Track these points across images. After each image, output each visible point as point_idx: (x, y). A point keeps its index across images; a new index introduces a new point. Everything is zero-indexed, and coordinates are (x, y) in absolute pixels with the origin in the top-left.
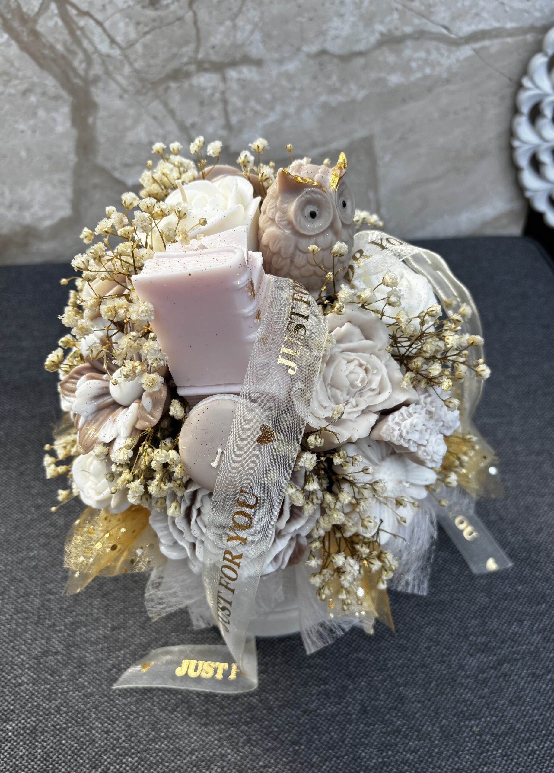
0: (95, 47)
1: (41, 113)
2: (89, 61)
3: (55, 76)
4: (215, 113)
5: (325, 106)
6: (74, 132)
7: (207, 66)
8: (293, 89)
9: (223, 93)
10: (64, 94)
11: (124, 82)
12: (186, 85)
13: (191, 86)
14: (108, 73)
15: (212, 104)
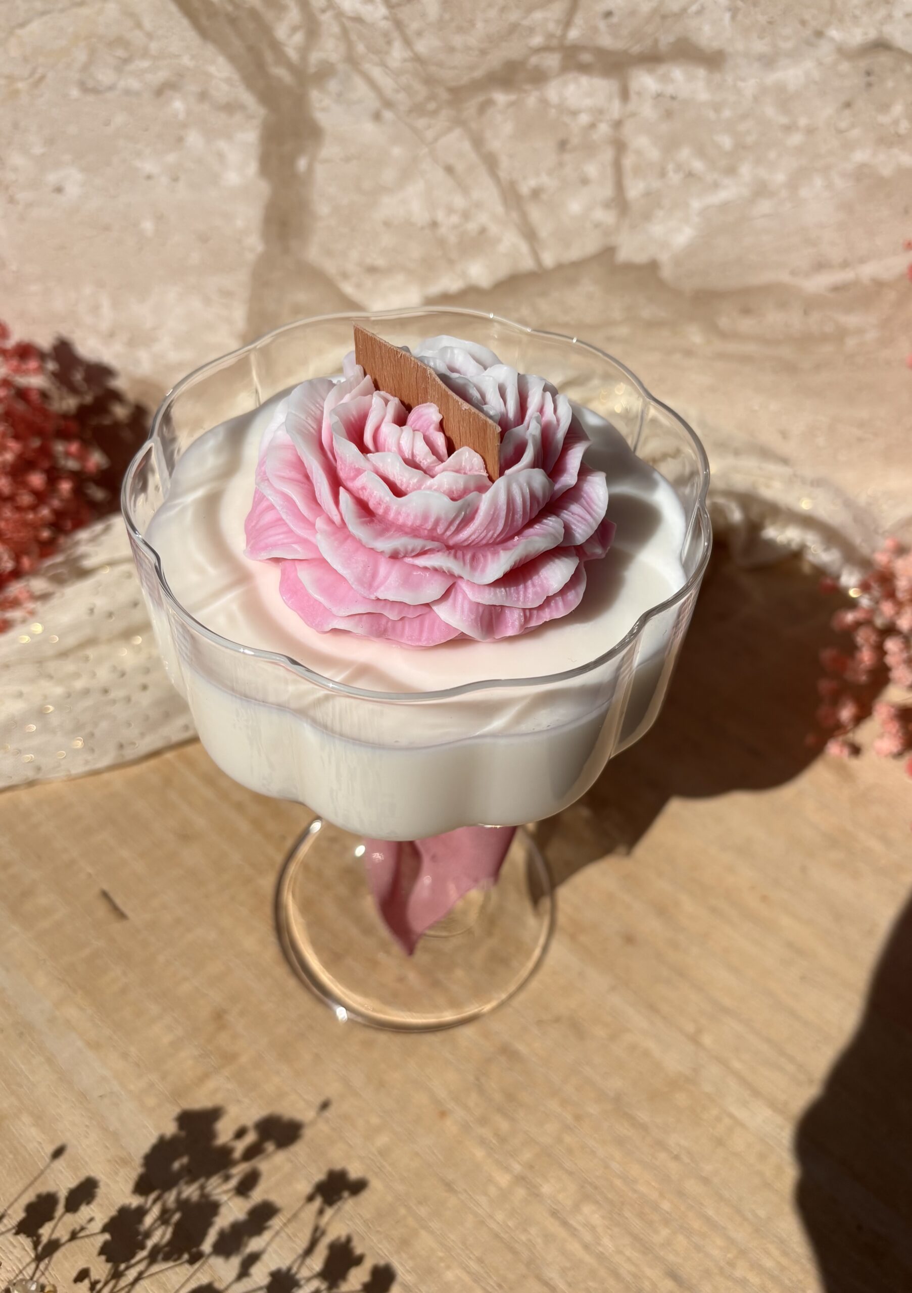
2: (311, 27)
3: (232, 59)
4: (592, 170)
6: (263, 188)
7: (586, 57)
9: (618, 124)
10: (248, 99)
11: (386, 83)
13: (544, 102)
14: (352, 60)
15: (589, 149)
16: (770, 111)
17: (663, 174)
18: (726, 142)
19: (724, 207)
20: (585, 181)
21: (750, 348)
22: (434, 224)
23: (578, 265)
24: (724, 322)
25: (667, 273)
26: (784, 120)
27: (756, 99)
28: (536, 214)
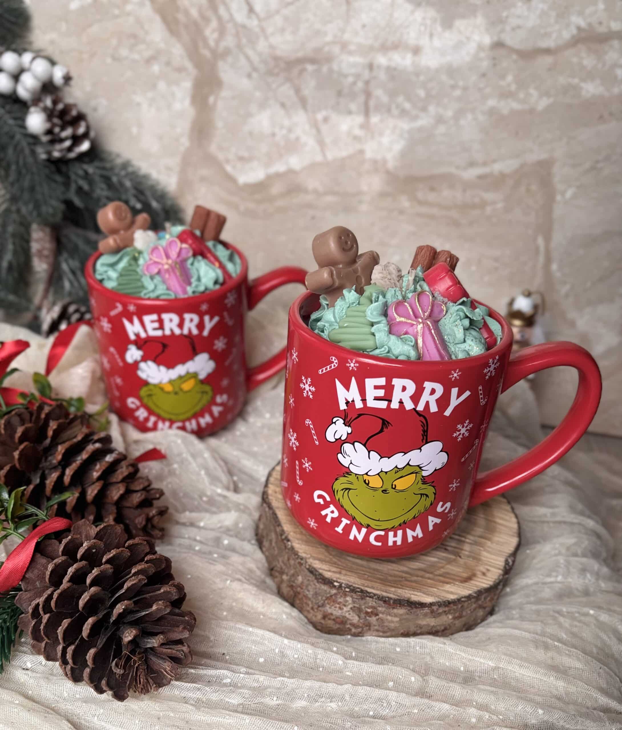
0: (231, 15)
1: (162, 85)
2: (222, 31)
3: (184, 45)
4: (353, 107)
5: (492, 112)
6: (192, 112)
7: (353, 48)
8: (454, 87)
9: (367, 83)
10: (189, 65)
11: (255, 59)
12: (325, 69)
13: (331, 71)
14: (239, 47)
15: (353, 96)
18: (422, 93)
19: (420, 129)
20: (349, 112)
21: (434, 211)
22: (274, 135)
23: (345, 159)
24: (420, 195)
25: (390, 164)
26: (452, 82)
28: (325, 130)
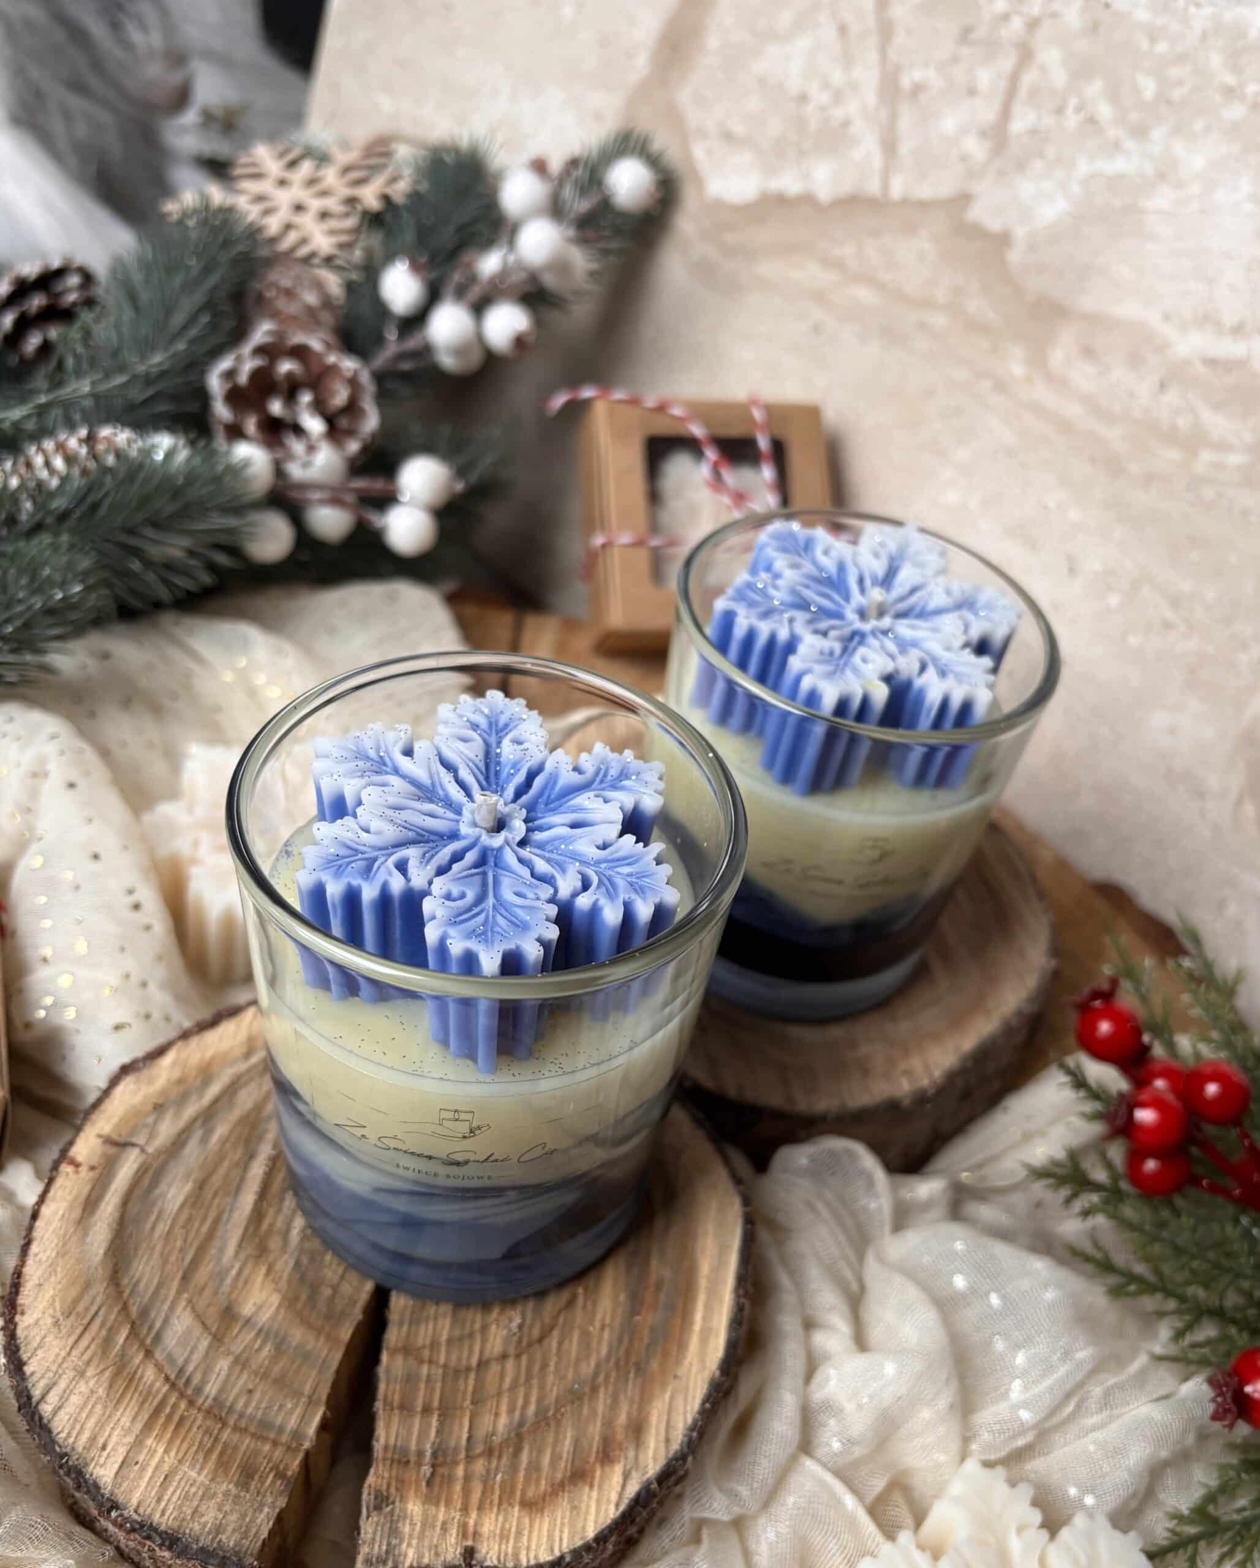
16: (1215, 60)
17: (1060, 111)
18: (1149, 87)
19: (1115, 182)
20: (972, 92)
21: (1074, 411)
22: (803, 98)
23: (923, 205)
24: (1057, 356)
25: (1015, 256)
26: (1231, 80)
27: (1204, 36)
28: (906, 120)
